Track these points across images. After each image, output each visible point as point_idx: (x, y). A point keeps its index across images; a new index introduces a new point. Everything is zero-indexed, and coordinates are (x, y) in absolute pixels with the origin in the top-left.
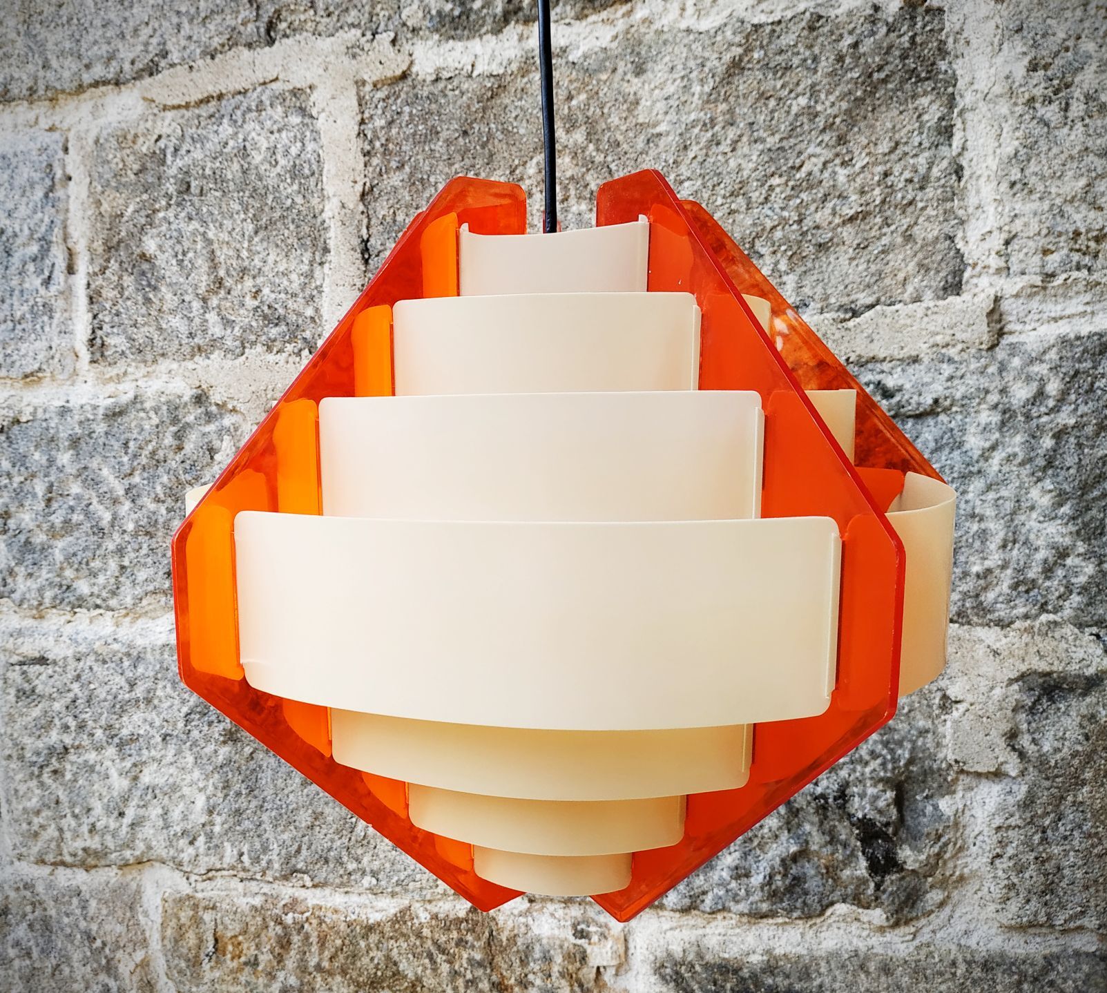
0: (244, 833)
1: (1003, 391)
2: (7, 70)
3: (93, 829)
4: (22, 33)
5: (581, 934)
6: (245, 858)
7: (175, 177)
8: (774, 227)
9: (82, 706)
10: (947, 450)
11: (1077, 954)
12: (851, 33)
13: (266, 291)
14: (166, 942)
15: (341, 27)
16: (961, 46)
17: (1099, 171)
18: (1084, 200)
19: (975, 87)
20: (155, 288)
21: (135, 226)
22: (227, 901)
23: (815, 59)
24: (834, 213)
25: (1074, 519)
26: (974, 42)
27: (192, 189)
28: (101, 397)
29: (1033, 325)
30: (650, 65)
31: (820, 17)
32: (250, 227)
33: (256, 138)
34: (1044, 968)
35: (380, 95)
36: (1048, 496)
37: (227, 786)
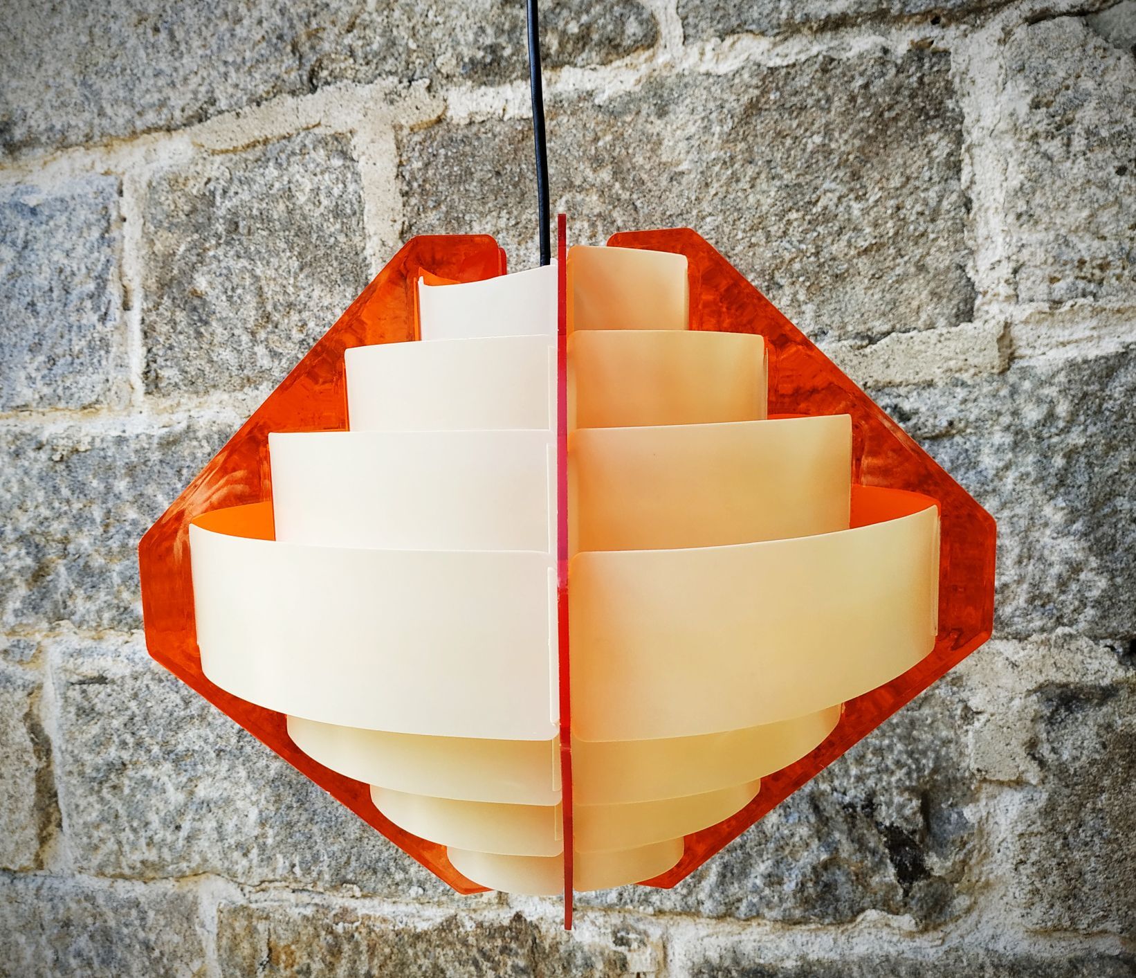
0: (295, 845)
1: (1015, 413)
2: (64, 118)
3: (151, 841)
4: (79, 83)
5: (621, 941)
6: (297, 870)
7: (224, 218)
8: (792, 260)
9: (139, 723)
10: (963, 470)
11: (1101, 957)
12: (861, 74)
13: (311, 324)
14: (222, 951)
15: (380, 75)
16: (967, 85)
17: (1102, 202)
18: (1087, 230)
19: (981, 124)
20: (206, 323)
21: (186, 264)
22: (280, 911)
23: (829, 100)
24: (849, 244)
25: (1086, 535)
26: (979, 81)
27: (241, 230)
28: (156, 427)
29: (1043, 350)
30: (672, 107)
31: (832, 60)
32: (295, 264)
33: (301, 180)
34: (1069, 971)
35: (417, 138)
36: (1061, 514)
37: (278, 799)
